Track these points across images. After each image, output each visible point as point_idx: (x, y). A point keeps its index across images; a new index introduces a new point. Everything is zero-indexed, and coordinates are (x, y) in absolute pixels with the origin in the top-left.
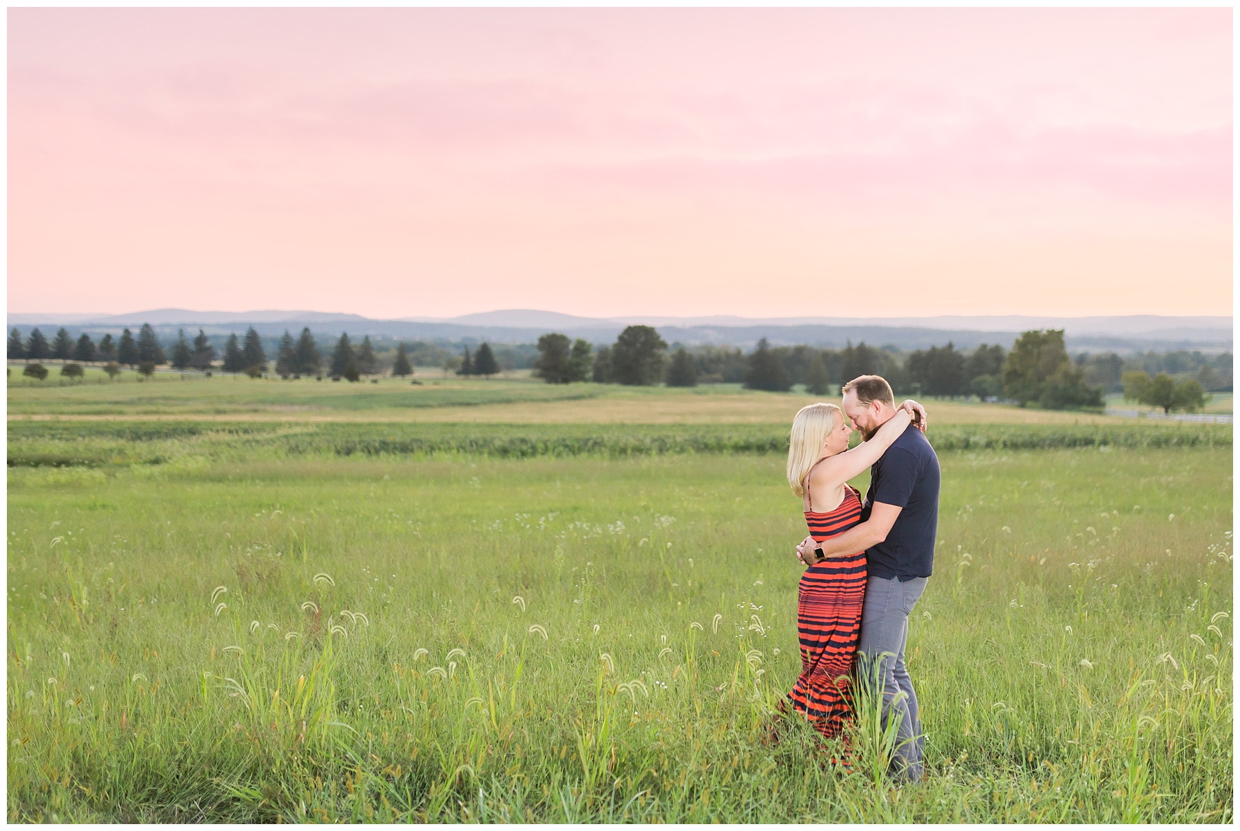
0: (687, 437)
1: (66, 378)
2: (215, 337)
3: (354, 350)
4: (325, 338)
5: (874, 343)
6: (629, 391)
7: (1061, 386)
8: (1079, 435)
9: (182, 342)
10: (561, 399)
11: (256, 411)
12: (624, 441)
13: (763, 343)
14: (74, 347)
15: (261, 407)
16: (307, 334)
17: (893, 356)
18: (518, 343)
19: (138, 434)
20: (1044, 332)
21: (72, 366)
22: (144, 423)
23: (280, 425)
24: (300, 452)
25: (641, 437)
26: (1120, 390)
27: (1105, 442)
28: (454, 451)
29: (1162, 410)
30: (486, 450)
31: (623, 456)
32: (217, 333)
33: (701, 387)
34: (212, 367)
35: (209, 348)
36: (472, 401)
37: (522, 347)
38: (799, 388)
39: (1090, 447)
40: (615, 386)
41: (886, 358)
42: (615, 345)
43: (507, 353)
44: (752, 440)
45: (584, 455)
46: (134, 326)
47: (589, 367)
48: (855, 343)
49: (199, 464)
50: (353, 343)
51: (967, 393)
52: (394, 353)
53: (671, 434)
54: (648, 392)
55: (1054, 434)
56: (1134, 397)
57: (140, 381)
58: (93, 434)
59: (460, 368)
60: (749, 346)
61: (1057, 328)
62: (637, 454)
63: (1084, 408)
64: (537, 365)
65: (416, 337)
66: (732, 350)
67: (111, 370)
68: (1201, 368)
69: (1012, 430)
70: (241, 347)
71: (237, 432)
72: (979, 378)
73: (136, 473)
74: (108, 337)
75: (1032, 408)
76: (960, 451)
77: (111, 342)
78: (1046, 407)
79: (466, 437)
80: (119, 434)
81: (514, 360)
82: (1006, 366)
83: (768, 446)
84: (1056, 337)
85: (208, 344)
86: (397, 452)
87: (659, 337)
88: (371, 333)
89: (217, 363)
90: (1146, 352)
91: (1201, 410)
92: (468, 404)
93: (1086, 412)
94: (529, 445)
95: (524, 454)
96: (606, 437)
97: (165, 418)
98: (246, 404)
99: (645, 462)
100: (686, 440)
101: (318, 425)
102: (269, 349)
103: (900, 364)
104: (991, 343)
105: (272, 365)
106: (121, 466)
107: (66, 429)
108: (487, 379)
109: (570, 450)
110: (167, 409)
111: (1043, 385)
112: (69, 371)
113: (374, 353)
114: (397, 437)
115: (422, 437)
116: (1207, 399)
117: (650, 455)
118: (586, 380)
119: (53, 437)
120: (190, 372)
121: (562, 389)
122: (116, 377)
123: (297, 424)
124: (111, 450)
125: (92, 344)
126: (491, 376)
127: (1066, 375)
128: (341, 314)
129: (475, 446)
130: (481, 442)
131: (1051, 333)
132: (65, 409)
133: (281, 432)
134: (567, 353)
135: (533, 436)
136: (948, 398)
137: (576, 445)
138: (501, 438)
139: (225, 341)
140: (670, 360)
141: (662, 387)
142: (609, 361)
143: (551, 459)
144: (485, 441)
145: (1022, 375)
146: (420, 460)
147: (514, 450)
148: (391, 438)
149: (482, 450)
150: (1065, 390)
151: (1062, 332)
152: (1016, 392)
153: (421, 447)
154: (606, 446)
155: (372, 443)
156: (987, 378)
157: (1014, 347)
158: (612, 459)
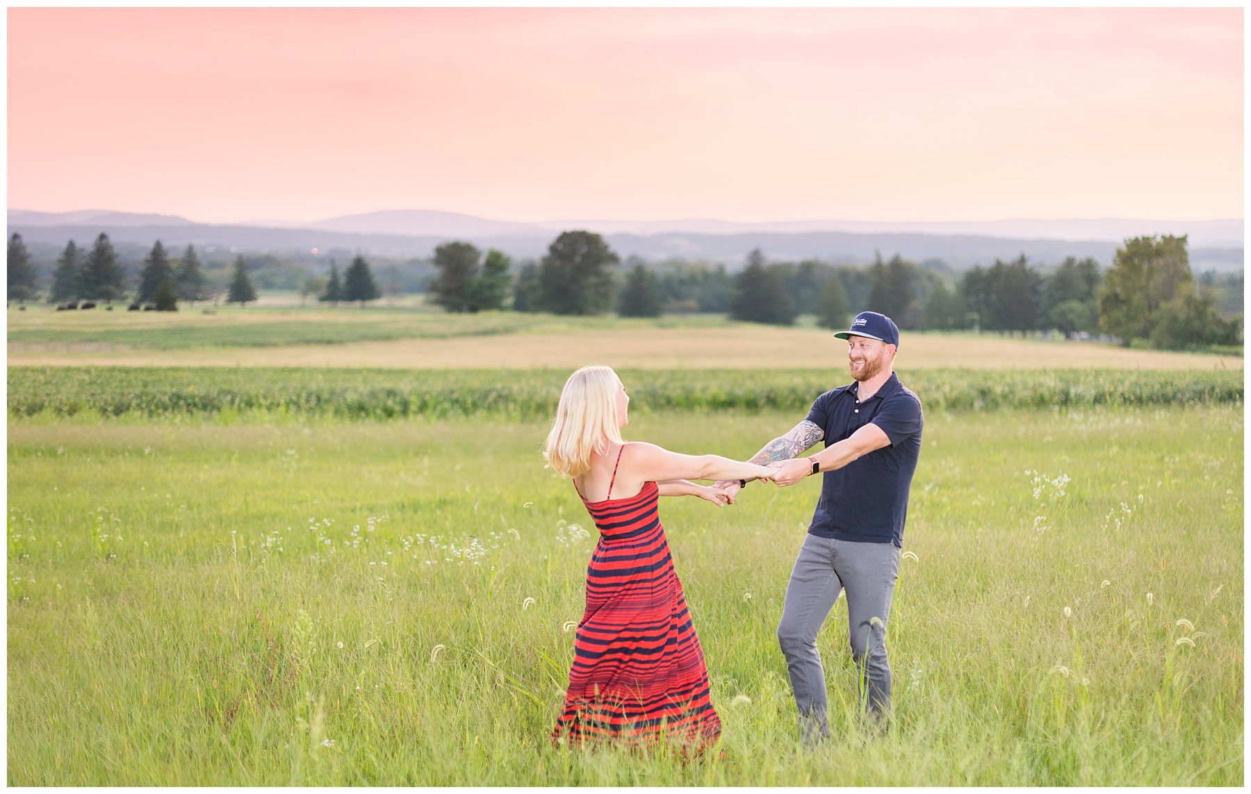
0: (639, 387)
3: (173, 266)
4: (131, 248)
5: (913, 256)
7: (1182, 317)
10: (463, 334)
12: (543, 393)
13: (756, 255)
16: (104, 242)
17: (939, 274)
18: (406, 255)
20: (1159, 239)
28: (282, 408)
30: (331, 408)
31: (540, 416)
33: (667, 319)
36: (334, 338)
37: (414, 262)
38: (806, 320)
40: (543, 317)
41: (930, 278)
42: (545, 260)
43: (392, 270)
44: (739, 392)
45: (481, 414)
47: (508, 290)
48: (887, 257)
50: (170, 256)
51: (1046, 327)
52: (228, 272)
54: (590, 326)
59: (324, 292)
60: (736, 262)
61: (1178, 234)
63: (1215, 347)
64: (432, 287)
65: (264, 248)
66: (711, 268)
72: (1063, 306)
75: (1137, 347)
78: (1160, 346)
79: (303, 388)
81: (401, 282)
82: (1102, 289)
83: (762, 402)
84: (1174, 247)
86: (195, 411)
87: (607, 246)
88: (199, 243)
92: (329, 342)
93: (1217, 353)
94: (398, 399)
95: (389, 413)
96: (516, 387)
103: (950, 287)
104: (1080, 256)
108: (363, 308)
109: (461, 407)
111: (1155, 315)
113: (202, 271)
114: (195, 390)
115: (236, 390)
118: (502, 309)
121: (466, 320)
126: (368, 303)
127: (1189, 301)
128: (156, 216)
129: (316, 401)
130: (325, 396)
131: (1169, 240)
134: (475, 271)
135: (405, 387)
136: (1017, 334)
137: (469, 401)
138: (357, 391)
140: (625, 282)
141: (611, 318)
142: (536, 282)
143: (428, 421)
144: (332, 393)
145: (1127, 301)
146: (226, 424)
147: (375, 408)
148: (191, 389)
149: (325, 407)
150: (1188, 322)
151: (1183, 240)
152: (1118, 324)
153: (232, 402)
154: (515, 401)
155: (158, 396)
156: (1075, 305)
157: (1115, 262)
158: (523, 421)
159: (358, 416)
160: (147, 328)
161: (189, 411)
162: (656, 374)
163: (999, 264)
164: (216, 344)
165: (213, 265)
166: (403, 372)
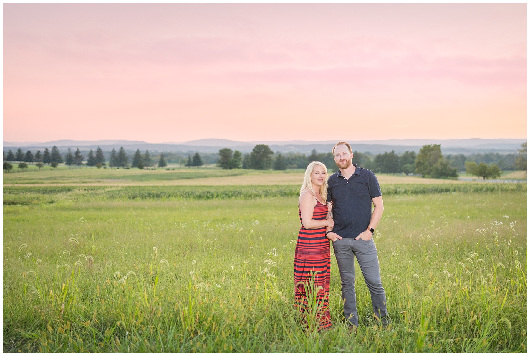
0: (277, 190)
1: (20, 169)
2: (84, 151)
3: (142, 156)
4: (130, 151)
6: (257, 172)
7: (440, 168)
8: (443, 187)
9: (70, 153)
10: (228, 176)
11: (99, 182)
12: (251, 192)
13: (314, 151)
14: (24, 156)
15: (101, 180)
16: (122, 149)
17: (369, 156)
18: (211, 153)
19: (46, 191)
20: (432, 146)
21: (23, 164)
22: (50, 187)
23: (106, 187)
24: (113, 198)
25: (258, 190)
26: (464, 170)
27: (454, 191)
28: (179, 197)
29: (482, 178)
30: (192, 196)
31: (250, 198)
32: (84, 150)
33: (288, 170)
34: (82, 164)
35: (81, 156)
36: (191, 177)
37: (213, 154)
39: (448, 192)
40: (251, 170)
41: (366, 157)
42: (252, 153)
43: (206, 157)
45: (233, 198)
46: (50, 147)
47: (241, 162)
49: (69, 203)
50: (141, 153)
51: (400, 171)
52: (158, 158)
53: (270, 189)
54: (265, 173)
55: (433, 187)
56: (470, 173)
57: (52, 170)
58: (27, 191)
59: (186, 163)
60: (308, 153)
61: (438, 144)
62: (256, 197)
63: (449, 177)
64: (219, 162)
65: (168, 150)
66: (301, 155)
67: (39, 166)
68: (499, 160)
69: (416, 186)
70: (95, 155)
71: (88, 190)
72: (405, 166)
73: (43, 207)
74: (39, 152)
75: (427, 178)
76: (393, 195)
77: (40, 154)
78: (433, 177)
79: (184, 191)
80: (38, 191)
81: (209, 160)
82: (416, 160)
84: (437, 148)
85: (80, 154)
86: (155, 198)
87: (270, 149)
88: (150, 149)
89: (85, 162)
90: (476, 153)
91: (499, 178)
92: (189, 178)
93: (450, 179)
94: (210, 194)
95: (208, 198)
96: (243, 190)
97: (59, 185)
98: (96, 179)
99: (258, 200)
100: (277, 191)
101: (123, 187)
102: (107, 156)
103: (372, 160)
104: (410, 151)
105: (107, 163)
106: (36, 204)
107: (16, 189)
108: (198, 168)
109: (228, 196)
110: (61, 181)
111: (432, 168)
112: (21, 166)
113: (150, 157)
114: (154, 192)
115: (165, 191)
116: (501, 173)
117: (261, 198)
118: (239, 168)
119: (10, 193)
120: (73, 166)
121: (229, 171)
122: (41, 168)
123: (114, 187)
124: (34, 198)
125: (32, 155)
126: (199, 167)
127: (442, 164)
128: (137, 141)
129: (188, 195)
130: (190, 193)
131: (435, 146)
132: (19, 182)
133: (106, 190)
134: (231, 157)
135: (212, 190)
136: (392, 174)
137: (230, 194)
138: (199, 192)
139: (88, 153)
140: (275, 159)
141: (271, 170)
142: (249, 160)
143: (219, 200)
144: (192, 192)
145: (423, 164)
146: (163, 201)
147: (204, 196)
148: (153, 192)
149: (190, 196)
150: (441, 170)
151: (439, 146)
152: (421, 171)
153: (165, 195)
154: (243, 194)
155: (144, 194)
156: (409, 165)
157: (420, 152)
158: (245, 200)
159: (199, 199)
160: (135, 175)
161: (153, 198)
162: (282, 186)
163: (386, 153)
164: (156, 179)
165: (154, 156)
166: (211, 186)
